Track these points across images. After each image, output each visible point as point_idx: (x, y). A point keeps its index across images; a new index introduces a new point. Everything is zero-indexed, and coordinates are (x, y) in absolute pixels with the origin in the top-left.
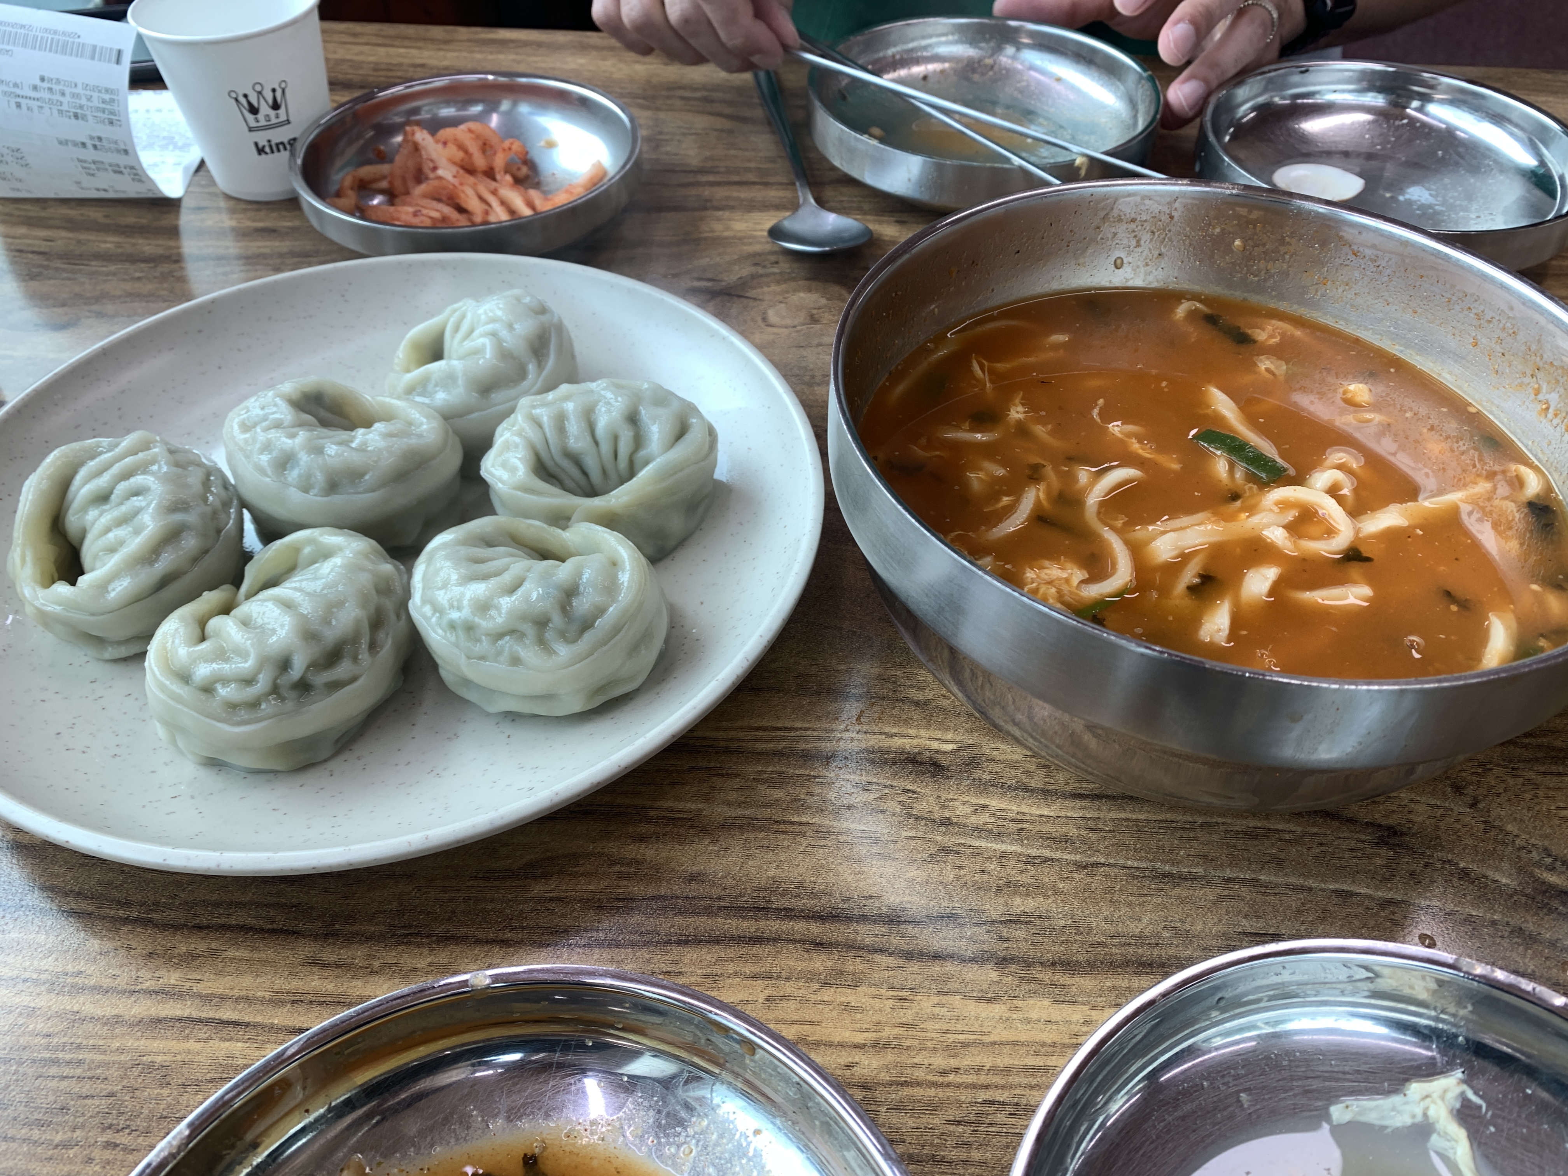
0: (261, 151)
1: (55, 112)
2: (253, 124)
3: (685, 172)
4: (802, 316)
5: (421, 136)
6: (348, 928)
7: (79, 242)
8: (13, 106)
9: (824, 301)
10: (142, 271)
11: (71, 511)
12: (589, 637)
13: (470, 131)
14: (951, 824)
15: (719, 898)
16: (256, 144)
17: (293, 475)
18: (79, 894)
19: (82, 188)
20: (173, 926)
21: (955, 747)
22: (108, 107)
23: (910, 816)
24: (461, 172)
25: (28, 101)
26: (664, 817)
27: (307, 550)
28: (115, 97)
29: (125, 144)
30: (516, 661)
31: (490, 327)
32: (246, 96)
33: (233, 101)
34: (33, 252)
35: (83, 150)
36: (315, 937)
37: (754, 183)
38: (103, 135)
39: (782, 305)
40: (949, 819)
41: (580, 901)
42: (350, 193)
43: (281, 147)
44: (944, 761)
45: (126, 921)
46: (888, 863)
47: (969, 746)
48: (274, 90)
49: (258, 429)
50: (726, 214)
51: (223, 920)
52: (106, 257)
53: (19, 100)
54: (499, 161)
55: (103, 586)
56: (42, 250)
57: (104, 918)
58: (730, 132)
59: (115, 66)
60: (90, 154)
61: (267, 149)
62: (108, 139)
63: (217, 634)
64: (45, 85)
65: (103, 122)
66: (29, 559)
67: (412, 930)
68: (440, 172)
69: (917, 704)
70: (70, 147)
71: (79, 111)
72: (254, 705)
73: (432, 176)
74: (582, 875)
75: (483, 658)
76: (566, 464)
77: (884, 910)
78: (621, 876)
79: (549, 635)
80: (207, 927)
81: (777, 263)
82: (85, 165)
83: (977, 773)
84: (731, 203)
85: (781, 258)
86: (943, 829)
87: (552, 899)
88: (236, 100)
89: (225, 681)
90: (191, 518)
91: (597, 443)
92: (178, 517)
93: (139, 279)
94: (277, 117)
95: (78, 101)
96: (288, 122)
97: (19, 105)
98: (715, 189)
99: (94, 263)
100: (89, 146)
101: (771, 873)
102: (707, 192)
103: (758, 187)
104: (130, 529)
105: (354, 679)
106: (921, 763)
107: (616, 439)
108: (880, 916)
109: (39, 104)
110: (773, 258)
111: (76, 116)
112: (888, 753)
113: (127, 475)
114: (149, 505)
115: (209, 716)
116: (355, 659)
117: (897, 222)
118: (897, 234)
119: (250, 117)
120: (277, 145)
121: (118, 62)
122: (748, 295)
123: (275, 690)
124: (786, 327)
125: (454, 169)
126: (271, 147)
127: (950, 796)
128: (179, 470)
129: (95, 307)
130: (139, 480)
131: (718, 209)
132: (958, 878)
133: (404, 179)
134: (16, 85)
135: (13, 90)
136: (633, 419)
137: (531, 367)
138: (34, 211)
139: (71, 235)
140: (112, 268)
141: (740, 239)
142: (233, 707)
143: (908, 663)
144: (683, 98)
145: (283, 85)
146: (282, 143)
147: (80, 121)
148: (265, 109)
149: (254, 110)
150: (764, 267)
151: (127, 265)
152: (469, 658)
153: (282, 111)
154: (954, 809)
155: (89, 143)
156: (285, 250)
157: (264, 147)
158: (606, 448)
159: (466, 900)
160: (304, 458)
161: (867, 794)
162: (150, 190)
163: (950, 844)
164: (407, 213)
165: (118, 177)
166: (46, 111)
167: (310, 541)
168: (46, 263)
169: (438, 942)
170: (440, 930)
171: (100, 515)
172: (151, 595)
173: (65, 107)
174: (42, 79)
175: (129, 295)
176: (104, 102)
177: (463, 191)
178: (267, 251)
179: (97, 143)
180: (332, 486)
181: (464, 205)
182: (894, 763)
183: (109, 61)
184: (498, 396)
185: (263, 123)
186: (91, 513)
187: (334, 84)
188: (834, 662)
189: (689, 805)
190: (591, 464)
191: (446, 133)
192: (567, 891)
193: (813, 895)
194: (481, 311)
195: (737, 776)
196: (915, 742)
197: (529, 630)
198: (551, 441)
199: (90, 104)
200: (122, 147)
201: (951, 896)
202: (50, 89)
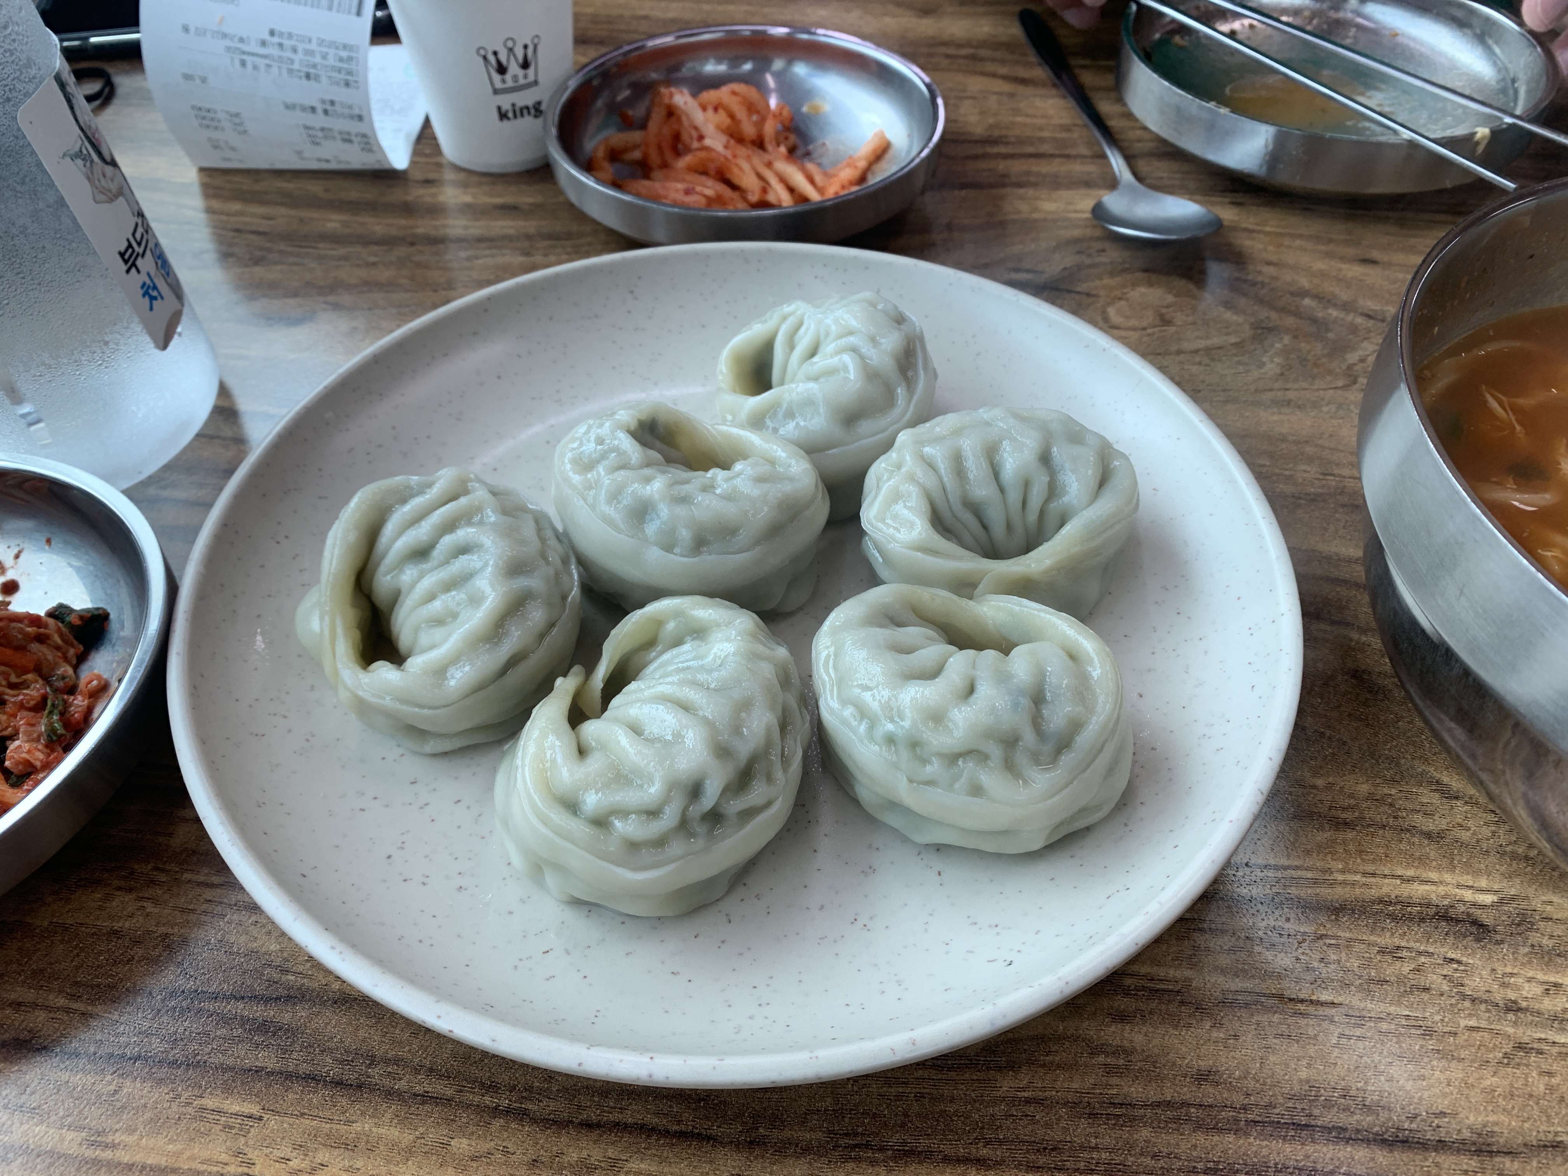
0: (503, 116)
1: (285, 73)
2: (499, 85)
3: (970, 142)
4: (1149, 317)
5: (682, 99)
6: (775, 1135)
7: (301, 220)
8: (237, 64)
9: (1170, 298)
10: (376, 256)
11: (382, 568)
12: (1067, 759)
13: (734, 93)
14: (1519, 1009)
15: (1245, 1108)
16: (499, 108)
17: (651, 528)
18: (431, 1070)
19: (303, 159)
20: (555, 1122)
21: (1495, 899)
22: (346, 66)
23: (1464, 997)
24: (732, 142)
25: (255, 59)
26: (1144, 988)
27: (671, 626)
28: (354, 55)
29: (360, 109)
30: (977, 790)
31: (844, 341)
32: (495, 53)
33: (481, 60)
34: (253, 232)
35: (310, 116)
36: (737, 1146)
37: (1052, 156)
38: (336, 99)
39: (1123, 303)
40: (1515, 1002)
41: (1065, 1104)
42: (606, 165)
43: (525, 112)
44: (1487, 919)
45: (495, 1112)
46: (1454, 1064)
47: (1513, 898)
48: (526, 47)
49: (601, 469)
50: (1030, 192)
51: (615, 1117)
52: (335, 239)
53: (244, 57)
54: (770, 128)
55: (440, 672)
56: (261, 229)
57: (468, 1106)
58: (1011, 95)
59: (354, 18)
60: (319, 121)
61: (510, 115)
62: (342, 104)
63: (603, 747)
64: (276, 40)
65: (338, 84)
66: (340, 630)
67: (858, 1140)
68: (707, 142)
69: (1428, 835)
70: (298, 113)
71: (312, 71)
72: (660, 842)
73: (695, 145)
74: (1059, 1066)
75: (930, 783)
76: (968, 517)
77: (1466, 1134)
78: (1110, 1070)
79: (1021, 759)
80: (599, 1125)
81: (1103, 251)
82: (312, 132)
83: (1534, 938)
84: (1032, 179)
85: (1107, 245)
86: (1511, 1016)
87: (1028, 1101)
88: (485, 58)
89: (623, 813)
90: (534, 582)
91: (1002, 490)
92: (522, 582)
93: (374, 264)
94: (526, 77)
95: (311, 59)
96: (536, 83)
97: (243, 64)
98: (1009, 162)
99: (321, 245)
100: (320, 111)
101: (1304, 1074)
102: (1001, 166)
103: (1058, 160)
104: (463, 596)
105: (769, 804)
106: (1458, 921)
107: (1027, 485)
108: (1463, 1142)
109: (267, 61)
110: (1099, 245)
111: (308, 76)
112: (1409, 904)
113: (450, 526)
114: (486, 565)
115: (604, 857)
116: (769, 778)
117: (1233, 203)
118: (1237, 218)
119: (497, 77)
120: (521, 110)
121: (359, 13)
122: (1078, 289)
123: (684, 825)
124: (1134, 329)
125: (724, 138)
126: (514, 112)
127: (1509, 970)
128: (509, 519)
129: (330, 299)
130: (464, 534)
131: (1019, 185)
132: (1551, 1089)
133: (660, 148)
134: (241, 40)
135: (240, 46)
136: (1045, 459)
137: (900, 391)
138: (247, 184)
139: (292, 212)
140: (342, 251)
141: (1055, 221)
142: (633, 846)
143: (1403, 778)
144: (948, 56)
145: (536, 41)
146: (527, 108)
147: (312, 83)
148: (514, 69)
149: (502, 70)
150: (1090, 255)
151: (358, 249)
152: (911, 781)
153: (531, 71)
154: (1518, 988)
155: (320, 108)
156: (532, 231)
157: (507, 111)
158: (1014, 496)
159: (920, 1097)
160: (664, 511)
161: (1398, 964)
162: (378, 161)
163: (1526, 1039)
164: (677, 191)
165: (347, 146)
166: (275, 70)
167: (678, 614)
168: (269, 245)
169: (895, 1158)
170: (894, 1140)
171: (421, 577)
172: (494, 682)
173: (296, 66)
174: (272, 33)
175: (366, 283)
176: (341, 60)
177: (737, 165)
178: (511, 231)
179: (329, 107)
180: (700, 543)
181: (736, 181)
182: (1422, 920)
183: (349, 13)
184: (865, 426)
185: (510, 83)
186: (408, 572)
187: (581, 40)
188: (1307, 774)
189: (1172, 973)
190: (996, 517)
191: (711, 95)
192: (1043, 1089)
193: (1367, 1108)
194: (829, 321)
195: (1223, 932)
196: (1441, 890)
197: (996, 752)
198: (948, 486)
199: (325, 63)
200: (356, 111)
201: (1549, 1117)
202: (281, 45)
